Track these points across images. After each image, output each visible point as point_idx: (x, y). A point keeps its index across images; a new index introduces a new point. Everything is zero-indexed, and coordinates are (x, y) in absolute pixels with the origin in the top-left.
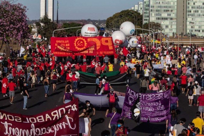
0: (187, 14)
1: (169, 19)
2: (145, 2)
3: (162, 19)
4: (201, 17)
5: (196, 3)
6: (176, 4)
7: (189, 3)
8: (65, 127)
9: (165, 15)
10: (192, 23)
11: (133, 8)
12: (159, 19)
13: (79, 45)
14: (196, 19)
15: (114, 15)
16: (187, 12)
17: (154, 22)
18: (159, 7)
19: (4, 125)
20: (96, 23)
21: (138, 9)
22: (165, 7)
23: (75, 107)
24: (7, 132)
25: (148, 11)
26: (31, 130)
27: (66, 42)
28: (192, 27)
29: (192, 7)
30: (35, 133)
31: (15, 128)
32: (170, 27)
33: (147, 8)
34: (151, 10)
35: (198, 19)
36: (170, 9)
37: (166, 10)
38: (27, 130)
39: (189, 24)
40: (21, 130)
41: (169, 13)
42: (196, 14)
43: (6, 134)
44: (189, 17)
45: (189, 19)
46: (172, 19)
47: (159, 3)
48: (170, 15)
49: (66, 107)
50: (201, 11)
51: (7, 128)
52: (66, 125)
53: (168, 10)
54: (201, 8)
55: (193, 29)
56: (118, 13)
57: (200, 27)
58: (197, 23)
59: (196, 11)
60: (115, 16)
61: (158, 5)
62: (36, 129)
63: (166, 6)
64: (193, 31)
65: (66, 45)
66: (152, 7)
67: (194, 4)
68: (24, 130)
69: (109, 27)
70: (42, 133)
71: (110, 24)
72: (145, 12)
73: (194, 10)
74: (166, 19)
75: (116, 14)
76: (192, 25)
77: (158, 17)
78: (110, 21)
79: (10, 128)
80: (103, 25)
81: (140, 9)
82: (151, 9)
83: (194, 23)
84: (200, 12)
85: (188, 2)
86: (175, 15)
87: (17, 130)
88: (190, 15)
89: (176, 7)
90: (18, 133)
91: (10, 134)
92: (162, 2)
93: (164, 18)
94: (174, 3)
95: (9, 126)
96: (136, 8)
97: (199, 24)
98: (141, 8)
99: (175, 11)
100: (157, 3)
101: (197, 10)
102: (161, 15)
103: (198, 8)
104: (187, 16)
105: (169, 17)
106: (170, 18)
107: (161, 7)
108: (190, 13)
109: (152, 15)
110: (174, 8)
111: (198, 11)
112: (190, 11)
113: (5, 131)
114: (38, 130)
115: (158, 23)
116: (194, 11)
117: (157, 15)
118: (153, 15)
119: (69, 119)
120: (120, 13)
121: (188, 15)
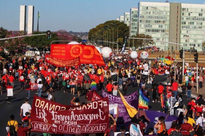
0: (181, 26)
1: (160, 31)
2: (133, 12)
3: (153, 31)
4: (196, 29)
5: (191, 14)
6: (168, 14)
7: (183, 14)
8: (97, 118)
9: (156, 26)
10: (186, 36)
11: (118, 19)
12: (149, 30)
13: (74, 52)
14: (191, 32)
15: (97, 26)
16: (181, 23)
17: (144, 35)
18: (149, 17)
19: (51, 113)
20: (77, 36)
21: (123, 20)
22: (156, 17)
23: (106, 103)
24: (54, 118)
25: (136, 23)
26: (71, 116)
27: (62, 48)
28: (186, 41)
29: (187, 19)
30: (74, 119)
31: (59, 115)
32: (161, 40)
33: (135, 18)
34: (141, 21)
35: (194, 32)
36: (161, 20)
37: (158, 21)
38: (69, 116)
39: (183, 37)
40: (64, 116)
41: (161, 24)
42: (191, 26)
43: (53, 119)
44: (183, 30)
45: (184, 32)
46: (163, 31)
47: (149, 13)
48: (162, 26)
49: (98, 101)
50: (197, 23)
51: (53, 115)
52: (98, 117)
53: (160, 21)
54: (197, 20)
55: (187, 43)
56: (102, 24)
57: (195, 41)
58: (193, 37)
59: (191, 23)
60: (99, 27)
61: (148, 15)
62: (75, 115)
63: (158, 17)
64: (188, 45)
65: (62, 51)
66: (141, 17)
67: (189, 14)
68: (66, 116)
69: (92, 39)
70: (80, 119)
71: (93, 36)
72: (132, 24)
73: (189, 21)
74: (157, 31)
75: (100, 25)
76: (187, 38)
77: (148, 28)
78: (93, 32)
79: (56, 115)
80: (85, 37)
81: (126, 20)
82: (140, 19)
83: (188, 36)
84: (195, 23)
85: (182, 12)
86: (167, 26)
87: (61, 117)
88: (185, 27)
89: (168, 18)
90: (62, 118)
91: (56, 119)
92: (153, 12)
93: (155, 30)
94: (166, 13)
95: (55, 114)
96: (122, 19)
97: (195, 38)
98: (128, 19)
99: (168, 23)
100: (147, 13)
101: (192, 21)
102: (151, 26)
103: (193, 19)
104: (181, 29)
105: (160, 29)
106: (162, 30)
107: (151, 17)
108: (184, 25)
109: (141, 26)
110: (167, 19)
111: (193, 23)
112: (185, 23)
113: (52, 118)
114: (76, 116)
115: (149, 36)
116: (189, 23)
117: (147, 26)
118: (143, 26)
119: (101, 112)
120: (104, 23)
121: (183, 27)
